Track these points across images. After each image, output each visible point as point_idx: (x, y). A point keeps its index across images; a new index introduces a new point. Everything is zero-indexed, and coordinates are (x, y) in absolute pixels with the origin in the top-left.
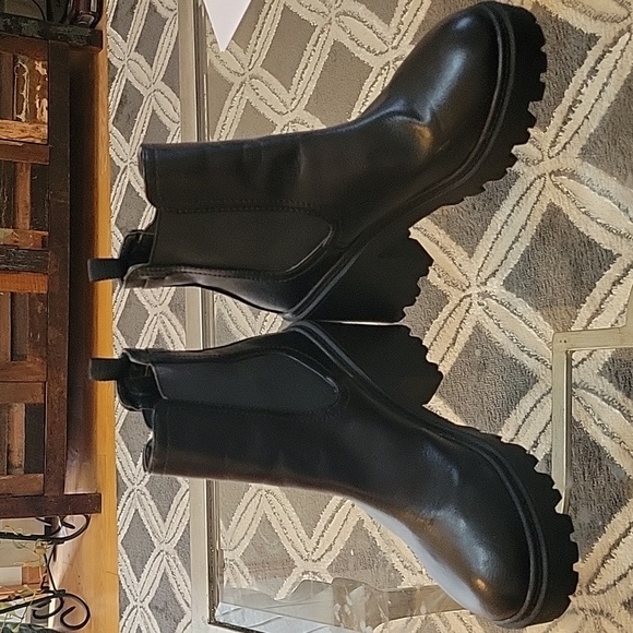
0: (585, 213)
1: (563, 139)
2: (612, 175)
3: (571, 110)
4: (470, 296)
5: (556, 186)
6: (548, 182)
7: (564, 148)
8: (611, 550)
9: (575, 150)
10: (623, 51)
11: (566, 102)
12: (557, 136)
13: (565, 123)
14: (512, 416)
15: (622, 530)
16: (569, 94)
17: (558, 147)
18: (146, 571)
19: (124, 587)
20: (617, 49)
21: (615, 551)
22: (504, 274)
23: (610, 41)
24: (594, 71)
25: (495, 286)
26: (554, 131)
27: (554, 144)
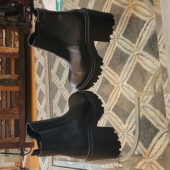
0: (145, 64)
1: (139, 46)
2: (150, 54)
3: (141, 39)
4: (119, 86)
5: (138, 57)
6: (136, 57)
7: (139, 48)
8: (153, 147)
9: (142, 49)
10: (152, 24)
11: (140, 37)
12: (138, 45)
13: (139, 42)
14: (130, 115)
15: (155, 142)
16: (140, 35)
17: (138, 48)
18: (45, 161)
19: (40, 166)
20: (150, 24)
21: (154, 147)
22: (127, 80)
23: (149, 22)
24: (145, 29)
25: (125, 83)
26: (137, 44)
27: (137, 47)
